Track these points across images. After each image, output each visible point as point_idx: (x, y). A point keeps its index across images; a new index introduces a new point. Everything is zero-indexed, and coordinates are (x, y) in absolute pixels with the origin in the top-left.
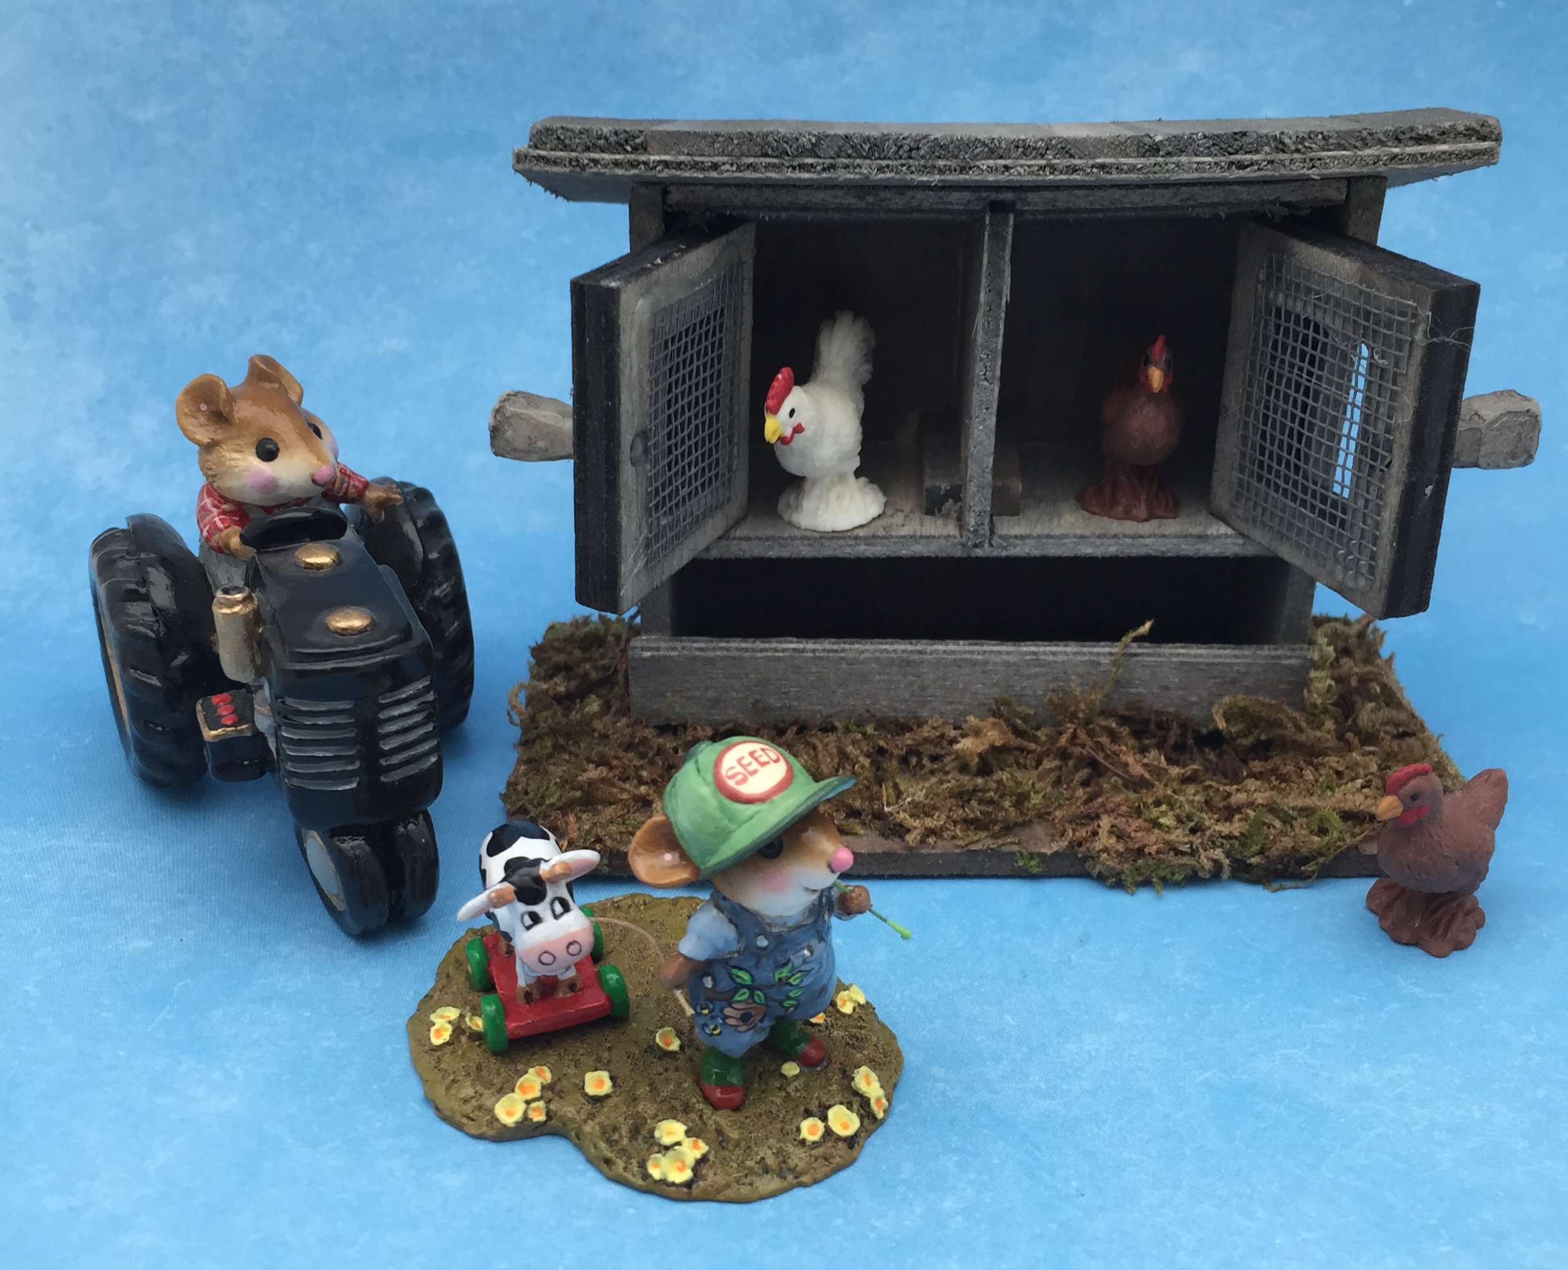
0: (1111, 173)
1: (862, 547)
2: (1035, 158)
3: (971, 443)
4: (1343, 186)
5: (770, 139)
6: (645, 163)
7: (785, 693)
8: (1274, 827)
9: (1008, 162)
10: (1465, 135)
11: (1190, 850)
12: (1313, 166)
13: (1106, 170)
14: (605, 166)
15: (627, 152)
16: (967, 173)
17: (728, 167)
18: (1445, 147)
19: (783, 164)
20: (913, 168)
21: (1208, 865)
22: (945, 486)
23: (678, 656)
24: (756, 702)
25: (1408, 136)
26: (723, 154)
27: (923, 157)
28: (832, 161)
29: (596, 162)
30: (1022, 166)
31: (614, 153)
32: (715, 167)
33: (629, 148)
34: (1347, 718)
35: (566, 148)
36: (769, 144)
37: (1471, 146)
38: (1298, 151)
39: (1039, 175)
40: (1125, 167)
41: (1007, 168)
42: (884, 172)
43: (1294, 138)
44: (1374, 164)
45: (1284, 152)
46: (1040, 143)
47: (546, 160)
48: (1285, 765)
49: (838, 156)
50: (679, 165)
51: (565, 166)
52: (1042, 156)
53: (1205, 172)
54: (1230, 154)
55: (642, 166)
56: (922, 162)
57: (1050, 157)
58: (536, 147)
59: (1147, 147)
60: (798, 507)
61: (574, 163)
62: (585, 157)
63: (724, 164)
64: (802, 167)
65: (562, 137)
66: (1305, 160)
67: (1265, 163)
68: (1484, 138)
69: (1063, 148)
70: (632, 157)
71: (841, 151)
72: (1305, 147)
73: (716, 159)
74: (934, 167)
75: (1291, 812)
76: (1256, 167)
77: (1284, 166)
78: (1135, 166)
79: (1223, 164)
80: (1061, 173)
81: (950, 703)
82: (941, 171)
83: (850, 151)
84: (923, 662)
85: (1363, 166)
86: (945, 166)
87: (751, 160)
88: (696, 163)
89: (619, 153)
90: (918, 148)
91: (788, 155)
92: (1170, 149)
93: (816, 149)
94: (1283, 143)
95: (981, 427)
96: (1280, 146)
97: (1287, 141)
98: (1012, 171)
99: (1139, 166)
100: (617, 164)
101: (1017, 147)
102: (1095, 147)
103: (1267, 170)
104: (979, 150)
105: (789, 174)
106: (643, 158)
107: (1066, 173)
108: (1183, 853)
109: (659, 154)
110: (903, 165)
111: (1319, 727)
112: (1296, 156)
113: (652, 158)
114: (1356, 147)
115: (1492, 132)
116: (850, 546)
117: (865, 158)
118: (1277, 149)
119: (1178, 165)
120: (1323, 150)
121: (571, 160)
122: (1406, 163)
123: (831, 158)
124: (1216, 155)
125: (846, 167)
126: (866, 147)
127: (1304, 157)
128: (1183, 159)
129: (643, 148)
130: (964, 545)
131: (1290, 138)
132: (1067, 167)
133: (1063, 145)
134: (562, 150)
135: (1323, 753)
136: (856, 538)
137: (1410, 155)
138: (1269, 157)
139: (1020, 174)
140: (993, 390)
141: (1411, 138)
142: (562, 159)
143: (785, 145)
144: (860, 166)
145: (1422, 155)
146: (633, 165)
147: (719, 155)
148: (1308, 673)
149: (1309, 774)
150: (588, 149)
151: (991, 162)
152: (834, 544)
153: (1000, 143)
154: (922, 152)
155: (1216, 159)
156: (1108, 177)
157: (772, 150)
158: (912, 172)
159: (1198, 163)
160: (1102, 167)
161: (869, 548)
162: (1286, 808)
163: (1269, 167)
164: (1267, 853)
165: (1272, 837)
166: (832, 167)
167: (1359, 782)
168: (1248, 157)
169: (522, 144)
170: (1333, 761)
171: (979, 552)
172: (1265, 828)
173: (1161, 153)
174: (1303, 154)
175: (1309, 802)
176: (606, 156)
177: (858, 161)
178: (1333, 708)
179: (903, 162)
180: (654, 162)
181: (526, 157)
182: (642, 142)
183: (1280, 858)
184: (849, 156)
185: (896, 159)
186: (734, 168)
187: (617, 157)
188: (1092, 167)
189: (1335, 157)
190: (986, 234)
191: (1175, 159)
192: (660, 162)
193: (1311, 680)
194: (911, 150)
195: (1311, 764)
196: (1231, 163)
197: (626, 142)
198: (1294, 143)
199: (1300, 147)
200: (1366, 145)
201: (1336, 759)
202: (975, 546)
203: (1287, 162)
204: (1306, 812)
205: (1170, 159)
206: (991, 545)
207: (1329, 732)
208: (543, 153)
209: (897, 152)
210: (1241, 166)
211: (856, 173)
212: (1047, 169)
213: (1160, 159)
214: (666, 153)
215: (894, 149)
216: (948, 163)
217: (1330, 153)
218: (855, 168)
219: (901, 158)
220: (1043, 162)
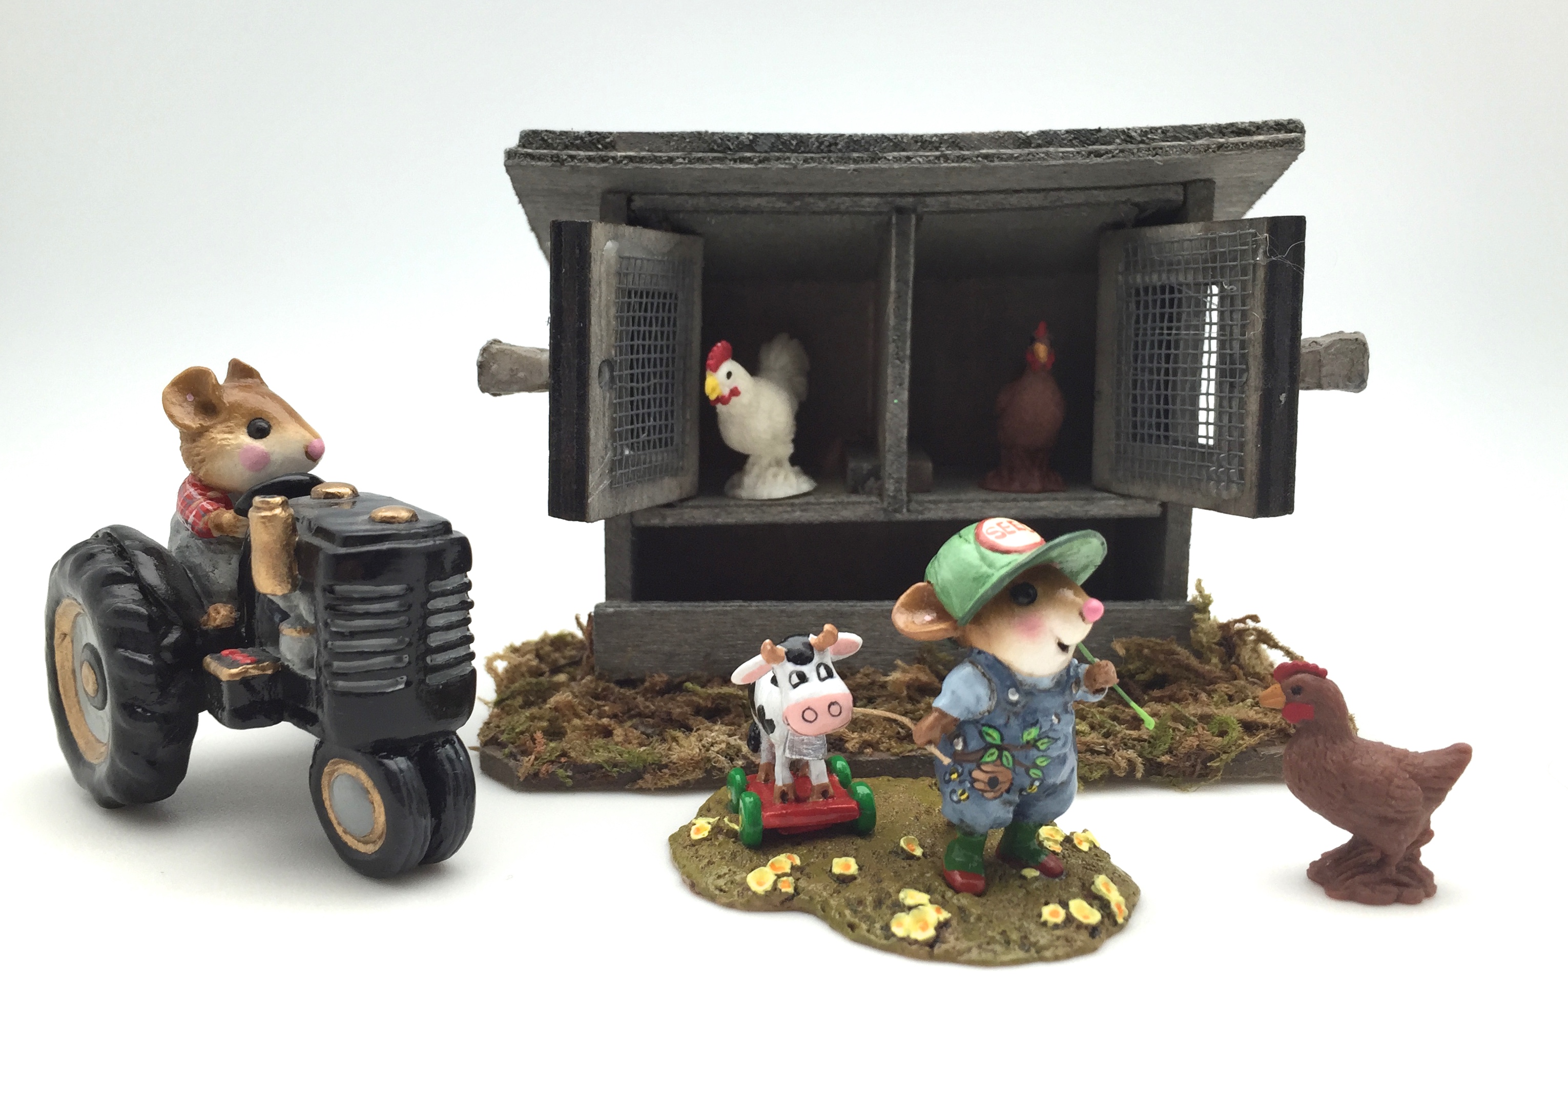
0: (993, 161)
2: (931, 150)
3: (888, 415)
4: (1180, 190)
5: (716, 137)
6: (614, 158)
8: (1179, 730)
9: (910, 154)
10: (1275, 130)
11: (1104, 750)
12: (1157, 154)
13: (989, 159)
14: (581, 160)
15: (599, 149)
16: (877, 163)
17: (681, 160)
18: (1261, 138)
19: (726, 158)
20: (832, 159)
22: (866, 466)
23: (638, 611)
25: (1230, 130)
26: (677, 150)
27: (840, 151)
28: (767, 155)
29: (573, 157)
30: (921, 156)
31: (589, 151)
32: (671, 160)
33: (600, 146)
34: (1230, 657)
35: (549, 146)
36: (715, 142)
37: (1282, 136)
38: (1142, 142)
39: (936, 163)
40: (1004, 156)
41: (909, 158)
42: (809, 163)
43: (1139, 131)
44: (1205, 151)
45: (1132, 143)
46: (934, 138)
47: (532, 156)
48: (1181, 690)
49: (772, 151)
50: (642, 159)
51: (548, 161)
52: (937, 149)
53: (1069, 159)
54: (1089, 145)
55: (611, 161)
56: (840, 154)
57: (944, 149)
58: (524, 146)
59: (1021, 141)
61: (555, 159)
62: (564, 154)
63: (678, 158)
64: (743, 160)
65: (546, 138)
66: (1149, 149)
67: (1117, 151)
68: (1291, 131)
69: (953, 142)
70: (603, 153)
71: (774, 147)
72: (1148, 138)
73: (672, 154)
74: (849, 158)
75: (1192, 718)
76: (1110, 155)
77: (1133, 153)
78: (1012, 155)
79: (1083, 153)
80: (953, 162)
81: (879, 653)
82: (855, 161)
83: (781, 147)
84: (853, 614)
85: (1196, 153)
86: (858, 157)
87: (700, 155)
88: (656, 157)
89: (592, 151)
90: (836, 144)
91: (730, 149)
92: (1040, 142)
93: (754, 145)
94: (1131, 137)
95: (896, 401)
96: (1128, 139)
97: (1133, 134)
98: (913, 160)
99: (1016, 155)
100: (590, 159)
101: (916, 142)
102: (979, 140)
103: (1119, 157)
104: (885, 145)
105: (731, 165)
106: (612, 154)
107: (957, 162)
108: (1099, 753)
109: (625, 151)
110: (824, 158)
111: (1208, 662)
112: (1141, 146)
113: (619, 154)
114: (1189, 139)
115: (1297, 126)
116: (787, 512)
117: (793, 151)
118: (1126, 142)
119: (1047, 154)
120: (1163, 141)
121: (552, 157)
122: (1230, 150)
123: (766, 152)
124: (1077, 146)
125: (778, 159)
126: (794, 143)
127: (1148, 146)
128: (1051, 149)
129: (612, 146)
130: (885, 510)
131: (1136, 132)
132: (958, 157)
133: (953, 140)
134: (545, 149)
135: (1213, 682)
136: (792, 505)
137: (1233, 144)
138: (1121, 147)
139: (919, 162)
140: (904, 368)
141: (1232, 132)
142: (545, 156)
143: (727, 142)
144: (789, 158)
145: (1243, 143)
146: (603, 159)
147: (673, 151)
149: (1204, 696)
150: (566, 147)
151: (896, 154)
153: (902, 138)
154: (839, 147)
155: (1077, 149)
156: (992, 164)
157: (718, 147)
158: (832, 163)
159: (1063, 153)
160: (986, 157)
162: (1187, 715)
163: (1121, 154)
164: (1175, 752)
165: (1178, 738)
166: (766, 160)
167: (1249, 701)
168: (1104, 147)
169: (513, 142)
170: (1223, 687)
171: (898, 517)
172: (1171, 730)
173: (1033, 145)
174: (1147, 144)
175: (1207, 710)
176: (582, 153)
177: (788, 154)
179: (824, 155)
180: (621, 157)
181: (516, 154)
182: (611, 141)
184: (780, 151)
185: (818, 153)
186: (687, 161)
187: (591, 153)
188: (978, 156)
189: (1173, 146)
190: (894, 231)
191: (1044, 149)
192: (625, 157)
193: (1195, 621)
194: (830, 145)
196: (1090, 153)
197: (599, 142)
198: (1140, 136)
199: (1144, 138)
200: (1197, 138)
202: (896, 511)
203: (1135, 151)
204: (1205, 719)
205: (1040, 150)
206: (908, 510)
207: (1216, 666)
208: (530, 151)
209: (818, 147)
210: (1098, 154)
211: (786, 164)
212: (942, 159)
213: (1032, 150)
214: (631, 150)
215: (817, 144)
216: (861, 155)
217: (1168, 143)
218: (785, 159)
219: (822, 151)
220: (938, 153)
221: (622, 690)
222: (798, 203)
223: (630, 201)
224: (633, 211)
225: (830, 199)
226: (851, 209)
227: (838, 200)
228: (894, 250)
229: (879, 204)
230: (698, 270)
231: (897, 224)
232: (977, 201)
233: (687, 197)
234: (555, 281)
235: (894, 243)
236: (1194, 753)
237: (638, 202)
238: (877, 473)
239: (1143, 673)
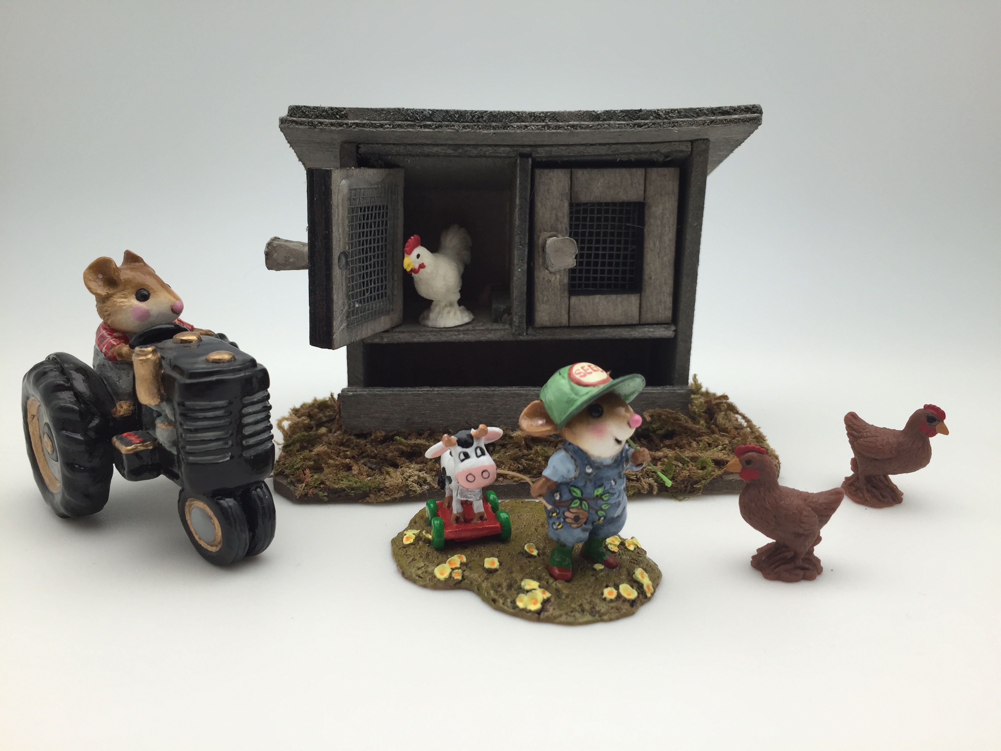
0: (577, 129)
1: (462, 336)
2: (540, 122)
3: (515, 278)
4: (689, 144)
5: (409, 112)
6: (346, 124)
7: (423, 414)
8: (679, 466)
9: (527, 124)
10: (745, 111)
11: (635, 479)
12: (674, 126)
13: (575, 128)
14: (326, 125)
15: (337, 118)
16: (507, 129)
17: (388, 126)
18: (736, 116)
19: (416, 125)
20: (480, 127)
21: (646, 486)
22: (502, 307)
23: (367, 394)
24: (409, 419)
25: (718, 111)
26: (385, 120)
27: (485, 121)
28: (439, 123)
29: (321, 123)
30: (533, 126)
31: (331, 119)
32: (382, 126)
33: (338, 116)
34: (711, 420)
35: (307, 116)
36: (408, 115)
37: (748, 115)
38: (666, 118)
39: (542, 130)
40: (584, 126)
41: (526, 127)
42: (466, 129)
43: (664, 112)
44: (703, 124)
45: (660, 119)
46: (542, 114)
47: (296, 123)
48: (682, 440)
49: (443, 121)
50: (364, 125)
51: (306, 125)
52: (543, 121)
53: (622, 129)
54: (634, 120)
55: (345, 126)
56: (485, 124)
57: (547, 121)
58: (291, 116)
59: (594, 117)
60: (427, 318)
61: (310, 124)
62: (316, 121)
63: (386, 124)
64: (426, 126)
65: (304, 111)
66: (670, 122)
67: (651, 124)
68: (754, 113)
69: (553, 117)
70: (340, 121)
71: (445, 118)
72: (669, 116)
73: (382, 122)
74: (490, 126)
75: (686, 459)
76: (647, 126)
77: (660, 125)
78: (588, 125)
79: (631, 124)
80: (553, 129)
81: (510, 418)
82: (494, 128)
83: (449, 118)
84: (494, 395)
85: (698, 126)
86: (496, 125)
87: (400, 123)
88: (372, 124)
89: (333, 119)
90: (482, 117)
91: (418, 120)
92: (605, 117)
93: (432, 117)
94: (659, 115)
95: (520, 270)
96: (658, 116)
97: (661, 113)
98: (529, 128)
99: (590, 126)
100: (332, 124)
101: (531, 116)
102: (568, 116)
103: (652, 128)
104: (512, 118)
105: (419, 129)
106: (346, 121)
107: (555, 129)
108: (633, 480)
109: (353, 120)
110: (475, 125)
111: (698, 423)
112: (665, 121)
113: (350, 121)
114: (693, 117)
115: (758, 109)
116: (456, 335)
117: (456, 121)
118: (657, 118)
119: (609, 125)
120: (678, 118)
121: (309, 123)
122: (718, 124)
123: (439, 121)
124: (627, 120)
125: (447, 126)
126: (457, 116)
127: (669, 121)
128: (612, 122)
129: (345, 116)
130: (513, 334)
131: (662, 112)
132: (556, 126)
133: (553, 116)
134: (304, 118)
135: (700, 435)
136: (458, 331)
137: (720, 120)
138: (653, 121)
139: (533, 129)
140: (525, 250)
141: (719, 113)
142: (304, 122)
143: (416, 115)
144: (454, 126)
145: (725, 120)
146: (340, 125)
147: (383, 120)
148: (690, 397)
149: (694, 444)
150: (317, 117)
151: (518, 124)
152: (448, 334)
153: (522, 114)
154: (484, 119)
155: (627, 122)
156: (576, 131)
157: (410, 117)
158: (480, 129)
159: (619, 124)
160: (573, 126)
161: (466, 336)
162: (684, 457)
163: (653, 126)
164: (676, 479)
165: (678, 471)
166: (441, 126)
167: (720, 447)
168: (643, 121)
169: (284, 113)
170: (706, 438)
171: (521, 338)
172: (674, 466)
173: (601, 119)
174: (669, 120)
175: (695, 454)
176: (327, 121)
177: (453, 123)
178: (704, 414)
179: (475, 124)
180: (351, 123)
181: (286, 121)
182: (345, 113)
183: (683, 481)
184: (449, 121)
185: (471, 122)
186: (391, 127)
187: (333, 121)
188: (568, 126)
189: (684, 121)
190: (518, 169)
191: (608, 122)
192: (354, 123)
193: (692, 399)
194: (479, 118)
195: (695, 440)
196: (635, 125)
197: (337, 114)
198: (665, 115)
199: (667, 116)
200: (699, 116)
201: (708, 437)
202: (519, 334)
203: (662, 124)
204: (694, 459)
205: (605, 122)
206: (527, 334)
207: (703, 426)
208: (295, 119)
209: (472, 119)
210: (640, 126)
211: (452, 129)
212: (546, 127)
213: (600, 122)
214: (357, 119)
215: (471, 117)
216: (497, 124)
217: (681, 119)
218: (451, 126)
219: (474, 122)
220: (544, 124)
221: (358, 440)
222: (460, 151)
223: (358, 148)
224: (360, 154)
225: (480, 148)
226: (492, 154)
227: (484, 149)
228: (518, 179)
229: (509, 152)
230: (401, 189)
231: (520, 164)
232: (568, 151)
233: (392, 146)
234: (310, 204)
235: (518, 175)
236: (686, 480)
237: (363, 149)
238: (508, 311)
239: (661, 429)
